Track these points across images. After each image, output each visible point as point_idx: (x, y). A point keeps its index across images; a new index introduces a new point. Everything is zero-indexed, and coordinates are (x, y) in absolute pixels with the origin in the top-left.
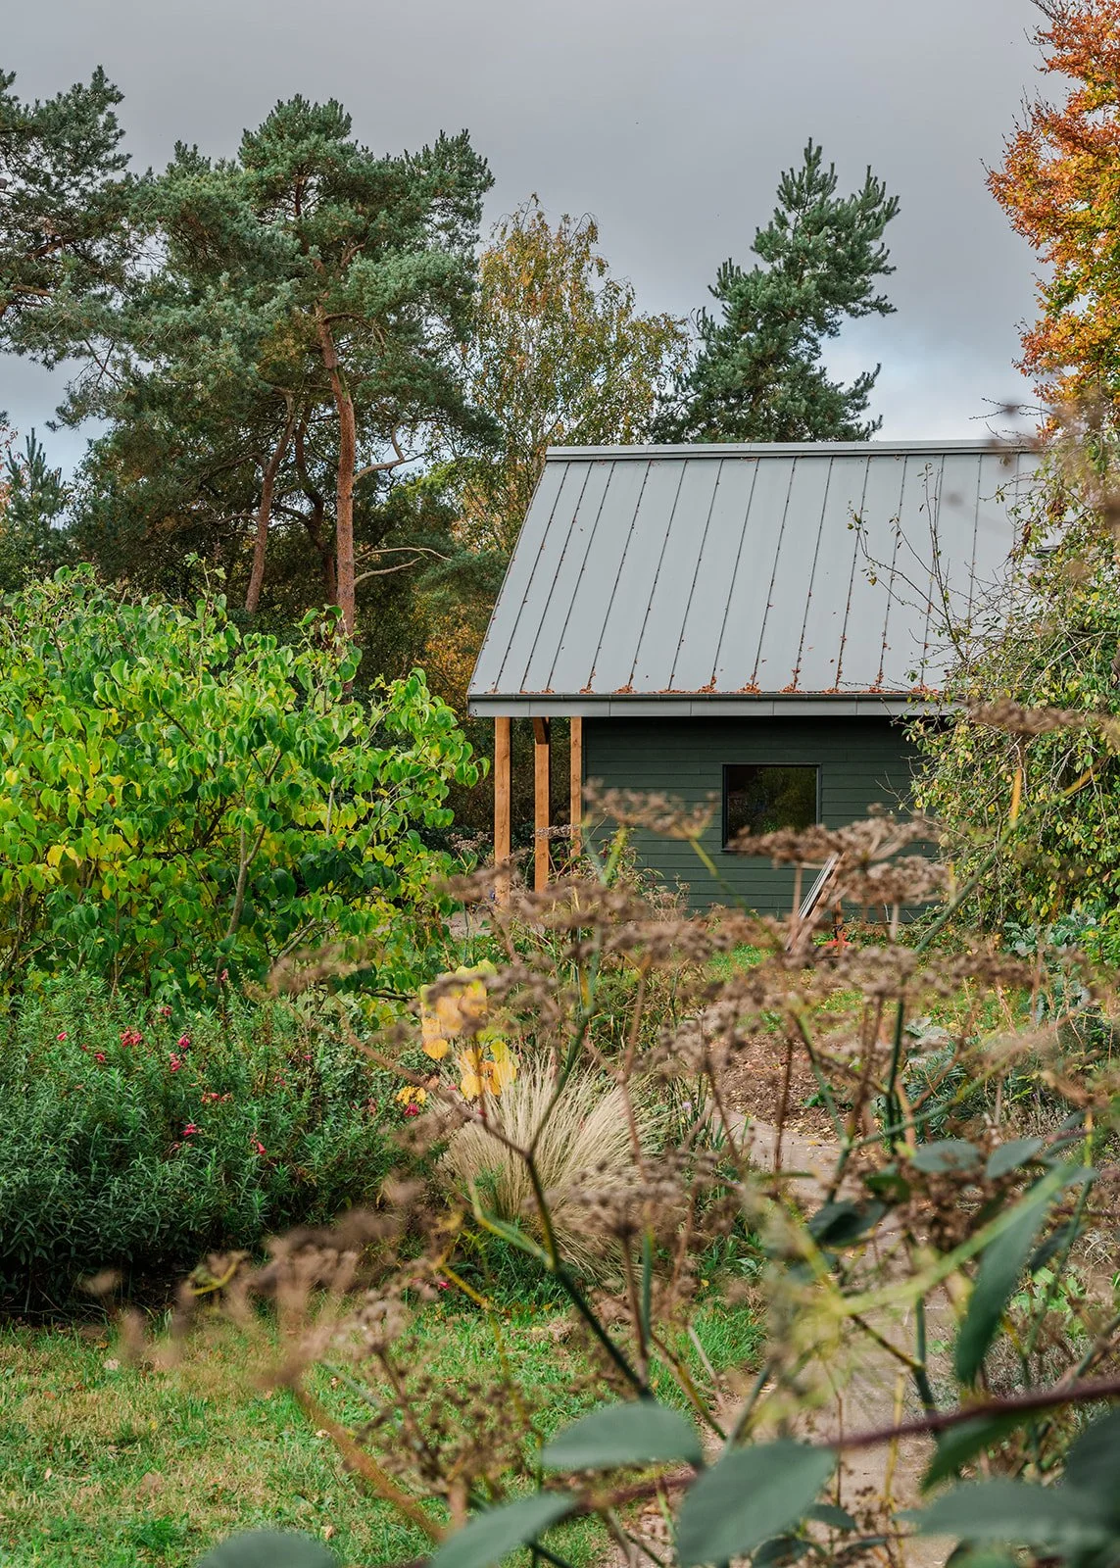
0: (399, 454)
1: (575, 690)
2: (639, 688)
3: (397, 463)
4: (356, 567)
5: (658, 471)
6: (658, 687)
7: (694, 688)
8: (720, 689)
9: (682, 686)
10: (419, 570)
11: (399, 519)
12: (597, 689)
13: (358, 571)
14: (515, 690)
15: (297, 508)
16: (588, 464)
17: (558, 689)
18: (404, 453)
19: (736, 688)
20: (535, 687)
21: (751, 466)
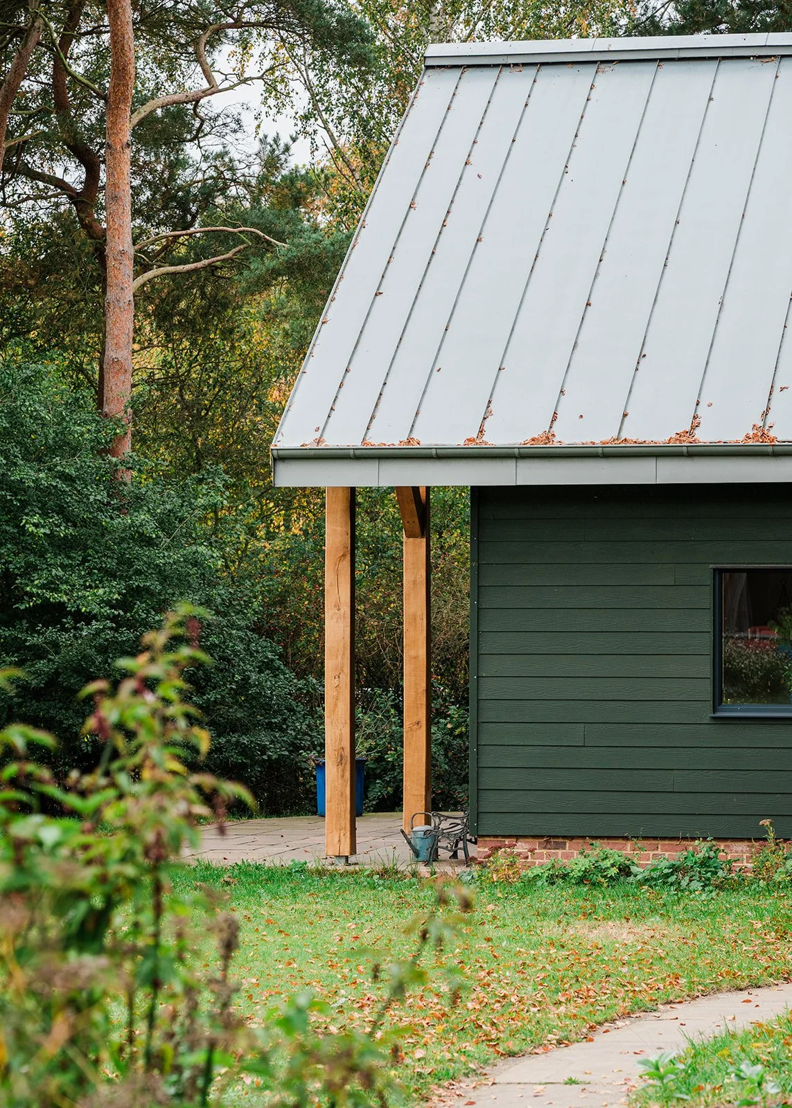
0: (209, 79)
1: (455, 440)
2: (566, 437)
3: (206, 93)
4: (137, 261)
5: (613, 82)
6: (599, 434)
7: (660, 435)
8: (705, 437)
9: (642, 432)
10: (239, 265)
11: (223, 190)
12: (496, 438)
13: (142, 266)
14: (351, 440)
15: (59, 173)
16: (496, 72)
17: (427, 438)
18: (218, 78)
19: (736, 435)
20: (388, 435)
21: (769, 69)
